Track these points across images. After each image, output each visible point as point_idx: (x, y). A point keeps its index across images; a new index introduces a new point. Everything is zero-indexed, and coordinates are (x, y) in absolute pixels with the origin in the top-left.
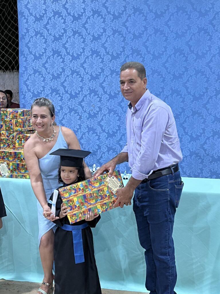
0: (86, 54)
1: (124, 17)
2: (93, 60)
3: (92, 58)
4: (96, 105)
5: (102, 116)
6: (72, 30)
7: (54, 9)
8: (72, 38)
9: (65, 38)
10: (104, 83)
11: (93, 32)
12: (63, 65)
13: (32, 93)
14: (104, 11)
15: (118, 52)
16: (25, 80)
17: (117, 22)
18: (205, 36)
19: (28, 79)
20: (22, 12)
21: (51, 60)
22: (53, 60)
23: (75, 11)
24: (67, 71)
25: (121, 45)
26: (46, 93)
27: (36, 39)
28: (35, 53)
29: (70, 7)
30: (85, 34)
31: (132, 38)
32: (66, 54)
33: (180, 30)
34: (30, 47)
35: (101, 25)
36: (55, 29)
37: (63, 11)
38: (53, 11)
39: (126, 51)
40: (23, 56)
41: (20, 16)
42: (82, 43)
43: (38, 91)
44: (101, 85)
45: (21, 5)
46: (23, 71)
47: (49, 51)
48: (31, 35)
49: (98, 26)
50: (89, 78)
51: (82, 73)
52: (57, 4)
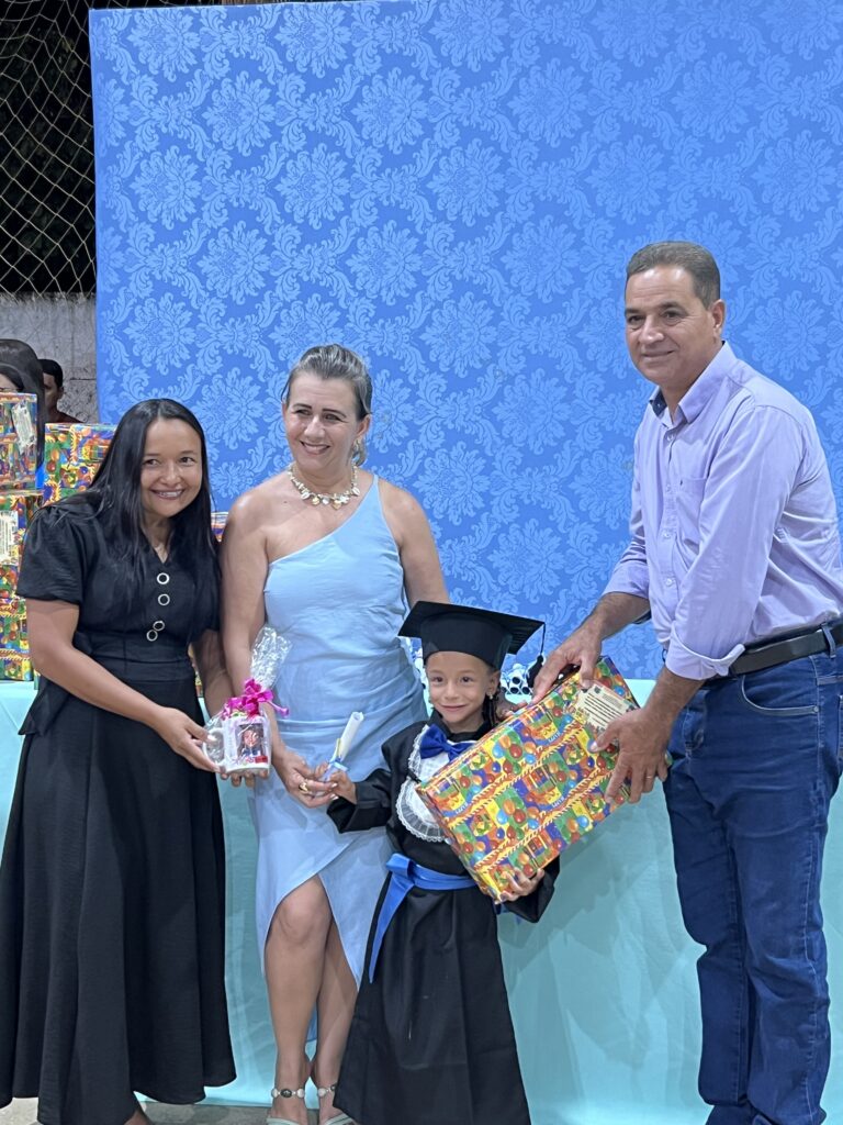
0: (358, 221)
1: (504, 80)
2: (385, 243)
3: (381, 236)
4: (396, 416)
5: (420, 455)
6: (300, 130)
7: (233, 51)
8: (302, 158)
9: (274, 157)
10: (428, 329)
11: (384, 134)
12: (268, 263)
13: (149, 371)
14: (425, 57)
15: (480, 211)
16: (120, 320)
17: (476, 95)
18: (813, 150)
19: (132, 316)
20: (109, 60)
21: (220, 242)
22: (229, 242)
23: (314, 55)
24: (284, 283)
25: (491, 186)
26: (204, 369)
27: (161, 164)
28: (159, 217)
29: (296, 41)
30: (354, 145)
31: (535, 158)
32: (278, 219)
33: (718, 127)
34: (139, 195)
35: (414, 107)
36: (236, 124)
37: (266, 56)
38: (229, 55)
39: (510, 209)
40: (112, 229)
41: (102, 74)
42: (341, 177)
43: (172, 362)
44: (416, 339)
45: (104, 35)
46: (111, 286)
47: (212, 210)
48: (142, 146)
49: (401, 111)
50: (368, 310)
51: (343, 292)
52: (243, 30)
